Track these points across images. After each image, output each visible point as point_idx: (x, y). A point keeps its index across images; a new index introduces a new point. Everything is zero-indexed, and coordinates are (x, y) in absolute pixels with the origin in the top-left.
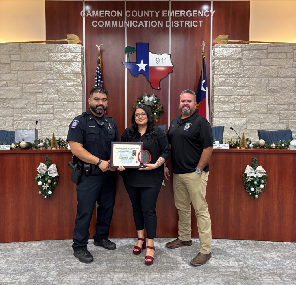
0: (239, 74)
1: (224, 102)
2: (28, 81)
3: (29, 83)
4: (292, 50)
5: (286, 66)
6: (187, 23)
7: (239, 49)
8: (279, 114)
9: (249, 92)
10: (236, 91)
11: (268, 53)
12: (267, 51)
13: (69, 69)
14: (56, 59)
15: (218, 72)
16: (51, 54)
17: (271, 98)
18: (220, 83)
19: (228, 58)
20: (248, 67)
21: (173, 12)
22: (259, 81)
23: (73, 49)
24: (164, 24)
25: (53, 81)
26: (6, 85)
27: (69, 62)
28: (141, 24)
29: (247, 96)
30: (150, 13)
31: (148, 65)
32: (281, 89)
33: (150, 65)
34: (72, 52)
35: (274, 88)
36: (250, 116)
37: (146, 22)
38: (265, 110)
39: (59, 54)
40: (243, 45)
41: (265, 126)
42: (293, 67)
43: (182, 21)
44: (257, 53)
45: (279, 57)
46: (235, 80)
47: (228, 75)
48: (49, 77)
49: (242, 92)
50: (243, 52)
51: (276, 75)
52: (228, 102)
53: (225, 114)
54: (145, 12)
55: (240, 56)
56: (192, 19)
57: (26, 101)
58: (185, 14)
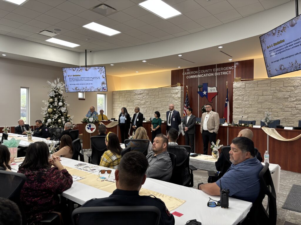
0: (244, 95)
1: (237, 108)
2: (164, 101)
3: (164, 102)
4: (270, 82)
5: (267, 90)
6: (224, 73)
7: (244, 84)
8: (264, 113)
9: (249, 103)
10: (243, 103)
11: (258, 84)
12: (257, 83)
13: (176, 96)
14: (172, 93)
15: (235, 94)
16: (171, 91)
17: (260, 106)
18: (235, 99)
19: (239, 88)
20: (248, 91)
21: (218, 69)
22: (253, 98)
23: (178, 89)
24: (214, 74)
25: (171, 101)
26: (157, 103)
27: (177, 93)
28: (205, 75)
29: (248, 105)
30: (208, 70)
31: (207, 92)
32: (265, 101)
33: (208, 92)
34: (178, 90)
35: (261, 101)
36: (250, 115)
37: (207, 74)
38: (256, 111)
39: (173, 91)
40: (246, 82)
41: (256, 119)
42: (270, 91)
43: (221, 73)
44: (253, 85)
45: (263, 86)
46: (242, 98)
47: (239, 95)
48: (170, 99)
49: (245, 103)
50: (246, 85)
51: (262, 95)
52: (239, 108)
53: (238, 113)
54: (206, 70)
55: (244, 87)
56: (226, 71)
57: (163, 108)
58: (223, 69)
